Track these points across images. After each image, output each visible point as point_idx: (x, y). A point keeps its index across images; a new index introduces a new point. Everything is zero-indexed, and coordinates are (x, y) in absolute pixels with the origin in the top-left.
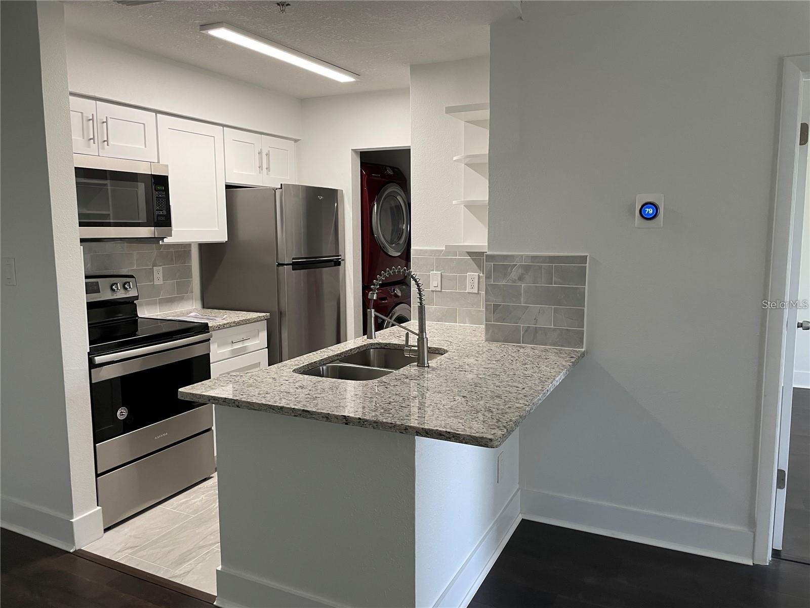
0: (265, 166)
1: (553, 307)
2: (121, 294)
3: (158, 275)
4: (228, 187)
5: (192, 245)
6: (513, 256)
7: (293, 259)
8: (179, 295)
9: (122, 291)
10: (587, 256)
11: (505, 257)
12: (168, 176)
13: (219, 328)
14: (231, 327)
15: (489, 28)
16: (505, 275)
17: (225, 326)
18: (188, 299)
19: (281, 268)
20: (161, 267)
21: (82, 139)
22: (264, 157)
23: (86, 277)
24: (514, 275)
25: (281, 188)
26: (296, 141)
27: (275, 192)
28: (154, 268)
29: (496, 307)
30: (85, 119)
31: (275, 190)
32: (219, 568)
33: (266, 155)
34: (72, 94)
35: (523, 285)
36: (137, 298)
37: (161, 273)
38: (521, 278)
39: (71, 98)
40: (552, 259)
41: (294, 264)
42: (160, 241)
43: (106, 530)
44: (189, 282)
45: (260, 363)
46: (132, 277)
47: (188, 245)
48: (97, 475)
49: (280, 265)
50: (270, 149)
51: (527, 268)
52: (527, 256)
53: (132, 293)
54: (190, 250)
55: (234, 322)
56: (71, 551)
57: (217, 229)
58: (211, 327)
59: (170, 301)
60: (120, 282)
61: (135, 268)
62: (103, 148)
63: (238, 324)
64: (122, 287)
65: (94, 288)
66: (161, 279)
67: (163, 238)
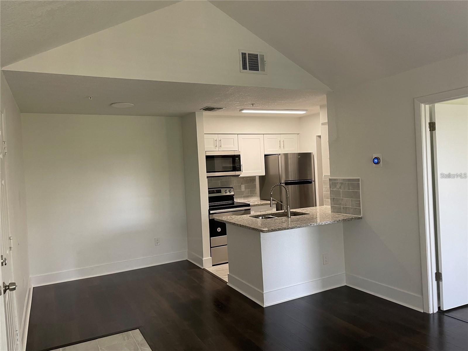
0: (282, 146)
1: (351, 199)
2: (228, 194)
3: (243, 187)
4: (266, 155)
5: (256, 177)
6: (337, 179)
7: (285, 181)
8: (251, 194)
9: (229, 193)
10: (359, 179)
11: (335, 179)
12: (240, 155)
13: (254, 206)
14: (259, 205)
15: (326, 96)
16: (335, 186)
17: (257, 205)
18: (254, 196)
20: (244, 185)
21: (214, 146)
23: (208, 189)
24: (338, 186)
25: (280, 155)
26: (298, 134)
28: (241, 185)
29: (334, 199)
30: (214, 141)
31: (278, 156)
32: (228, 273)
33: (283, 142)
34: (205, 134)
35: (341, 190)
36: (234, 195)
37: (244, 187)
38: (340, 188)
39: (205, 135)
40: (349, 180)
41: (286, 183)
43: (213, 266)
44: (255, 190)
46: (232, 188)
47: (255, 177)
48: (211, 247)
49: (281, 183)
50: (285, 139)
51: (342, 183)
52: (341, 179)
53: (232, 193)
54: (255, 179)
55: (261, 204)
56: (202, 268)
57: (261, 171)
59: (247, 197)
60: (228, 190)
61: (234, 185)
62: (220, 148)
63: (262, 205)
64: (229, 191)
65: (220, 192)
66: (244, 189)
67: (239, 175)
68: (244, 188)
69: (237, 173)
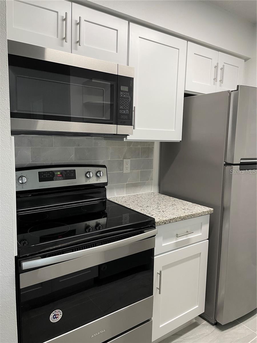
0: (219, 79)
2: (93, 181)
3: (127, 165)
4: (186, 95)
5: (155, 143)
7: (242, 159)
8: (142, 181)
9: (95, 179)
12: (133, 78)
13: (165, 223)
17: (171, 221)
19: (228, 167)
20: (130, 160)
21: (56, 38)
22: (219, 71)
25: (237, 90)
26: (246, 59)
27: (230, 94)
28: (124, 160)
30: (60, 18)
31: (230, 92)
33: (221, 69)
36: (106, 184)
37: (129, 164)
41: (241, 164)
42: (125, 138)
44: (150, 172)
45: (200, 253)
46: (104, 166)
47: (152, 143)
49: (227, 164)
50: (224, 64)
53: (103, 180)
54: (153, 147)
55: (180, 218)
57: (174, 130)
58: (158, 222)
59: (135, 186)
60: (93, 170)
61: (109, 160)
63: (183, 219)
64: (95, 174)
65: (72, 175)
66: (129, 169)
67: (126, 136)
68: (129, 166)
69: (122, 129)
